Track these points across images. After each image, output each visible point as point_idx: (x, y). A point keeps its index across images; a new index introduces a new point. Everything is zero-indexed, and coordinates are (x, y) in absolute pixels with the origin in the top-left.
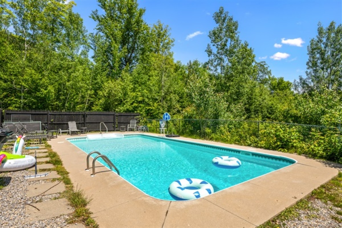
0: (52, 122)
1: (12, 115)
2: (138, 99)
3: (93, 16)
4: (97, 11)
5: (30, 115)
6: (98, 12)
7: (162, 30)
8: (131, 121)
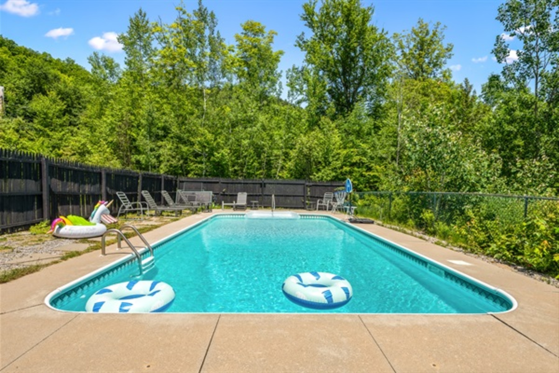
0: (224, 192)
1: (185, 184)
2: (352, 159)
3: (298, 42)
4: (303, 34)
5: (202, 184)
6: (305, 35)
7: (427, 34)
8: (325, 194)
